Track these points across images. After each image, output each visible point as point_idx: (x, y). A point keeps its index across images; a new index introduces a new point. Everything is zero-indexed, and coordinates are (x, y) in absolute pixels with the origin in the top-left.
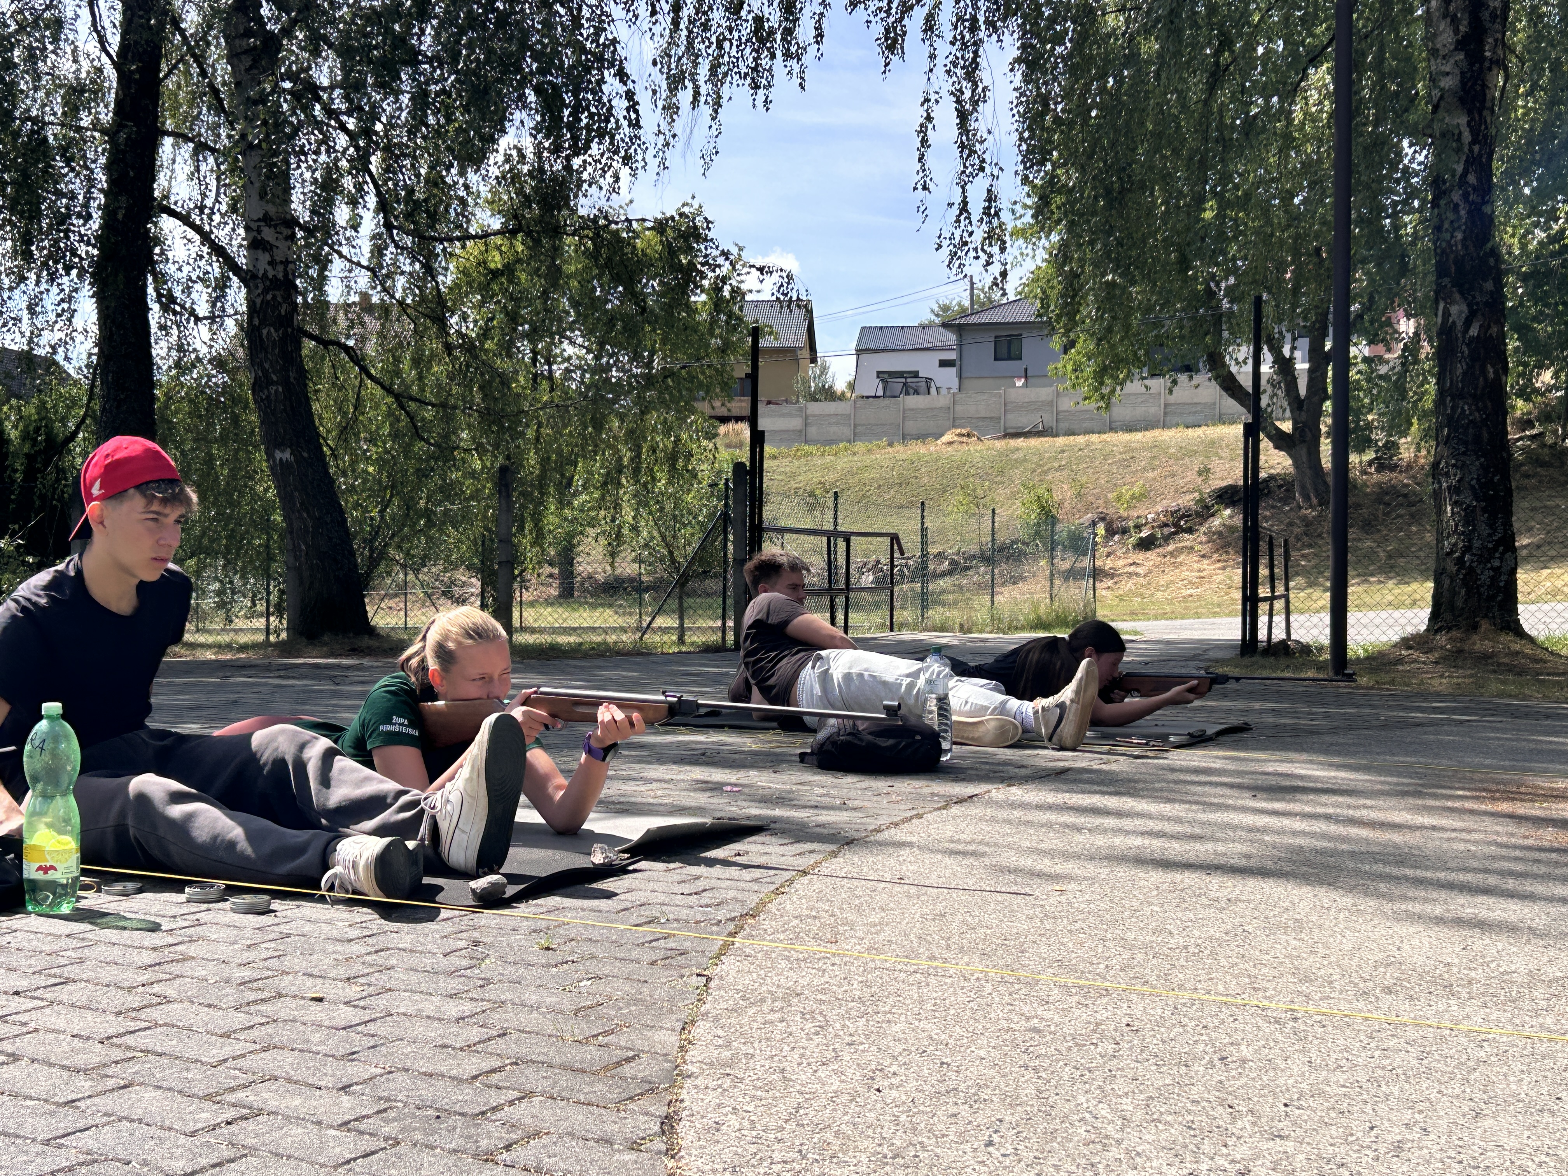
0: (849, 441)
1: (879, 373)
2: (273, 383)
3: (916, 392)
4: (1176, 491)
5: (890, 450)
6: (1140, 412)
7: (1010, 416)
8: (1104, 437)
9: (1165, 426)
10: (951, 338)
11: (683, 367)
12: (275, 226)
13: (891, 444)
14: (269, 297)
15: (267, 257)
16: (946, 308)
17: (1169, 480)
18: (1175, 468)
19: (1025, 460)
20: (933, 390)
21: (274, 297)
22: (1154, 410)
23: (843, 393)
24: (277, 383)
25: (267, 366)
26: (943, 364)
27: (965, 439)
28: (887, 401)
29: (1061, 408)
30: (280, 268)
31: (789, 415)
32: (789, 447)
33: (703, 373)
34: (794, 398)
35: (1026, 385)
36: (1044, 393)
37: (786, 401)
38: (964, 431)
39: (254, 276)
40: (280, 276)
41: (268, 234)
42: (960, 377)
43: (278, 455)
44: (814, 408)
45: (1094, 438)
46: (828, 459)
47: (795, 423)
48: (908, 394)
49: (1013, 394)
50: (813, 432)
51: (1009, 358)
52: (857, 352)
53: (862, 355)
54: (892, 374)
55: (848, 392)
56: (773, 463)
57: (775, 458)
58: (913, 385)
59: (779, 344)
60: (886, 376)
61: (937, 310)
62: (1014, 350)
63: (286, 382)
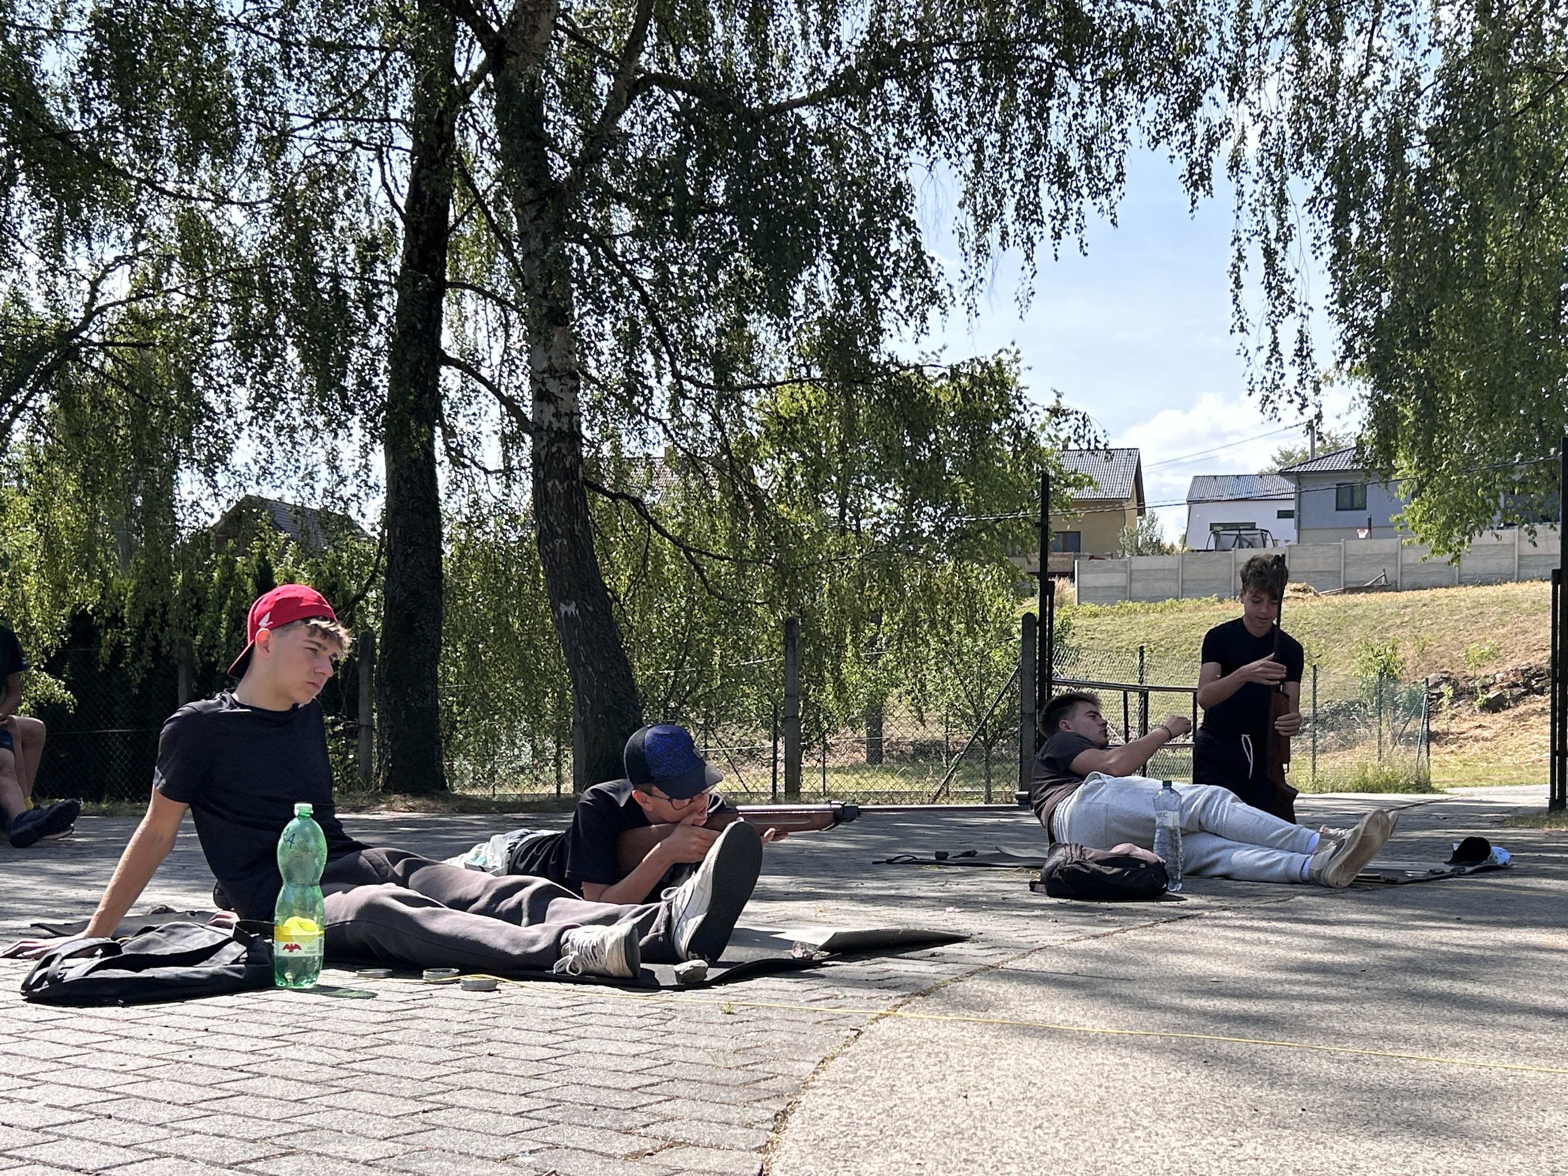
0: (1177, 598)
1: (1212, 525)
2: (558, 536)
3: (1251, 545)
4: (1527, 649)
5: (1219, 606)
6: (1492, 565)
7: (1349, 570)
8: (1452, 591)
9: (1520, 580)
10: (1290, 486)
11: (998, 520)
12: (560, 378)
13: (1221, 600)
14: (554, 449)
15: (552, 409)
16: (1288, 456)
17: (1520, 637)
18: (1527, 624)
19: (1364, 616)
20: (1269, 543)
21: (559, 450)
22: (1507, 563)
23: (1172, 547)
24: (562, 536)
25: (552, 518)
26: (1282, 514)
27: (1300, 594)
28: (1218, 555)
29: (1406, 563)
30: (565, 420)
31: (1113, 570)
32: (1113, 604)
33: (1019, 526)
34: (1120, 552)
35: (1370, 537)
36: (1387, 545)
37: (1112, 556)
38: (1299, 586)
39: (540, 429)
40: (565, 428)
41: (553, 386)
42: (1299, 528)
43: (563, 608)
44: (1140, 563)
45: (1441, 592)
46: (1152, 616)
47: (1119, 579)
48: (1241, 546)
49: (1353, 546)
50: (1138, 587)
51: (1352, 508)
52: (1189, 502)
53: (1194, 506)
54: (1226, 526)
55: (1178, 546)
56: (1094, 621)
57: (1096, 615)
58: (1248, 538)
59: (1100, 495)
60: (1218, 528)
61: (1278, 456)
62: (1358, 498)
63: (571, 535)
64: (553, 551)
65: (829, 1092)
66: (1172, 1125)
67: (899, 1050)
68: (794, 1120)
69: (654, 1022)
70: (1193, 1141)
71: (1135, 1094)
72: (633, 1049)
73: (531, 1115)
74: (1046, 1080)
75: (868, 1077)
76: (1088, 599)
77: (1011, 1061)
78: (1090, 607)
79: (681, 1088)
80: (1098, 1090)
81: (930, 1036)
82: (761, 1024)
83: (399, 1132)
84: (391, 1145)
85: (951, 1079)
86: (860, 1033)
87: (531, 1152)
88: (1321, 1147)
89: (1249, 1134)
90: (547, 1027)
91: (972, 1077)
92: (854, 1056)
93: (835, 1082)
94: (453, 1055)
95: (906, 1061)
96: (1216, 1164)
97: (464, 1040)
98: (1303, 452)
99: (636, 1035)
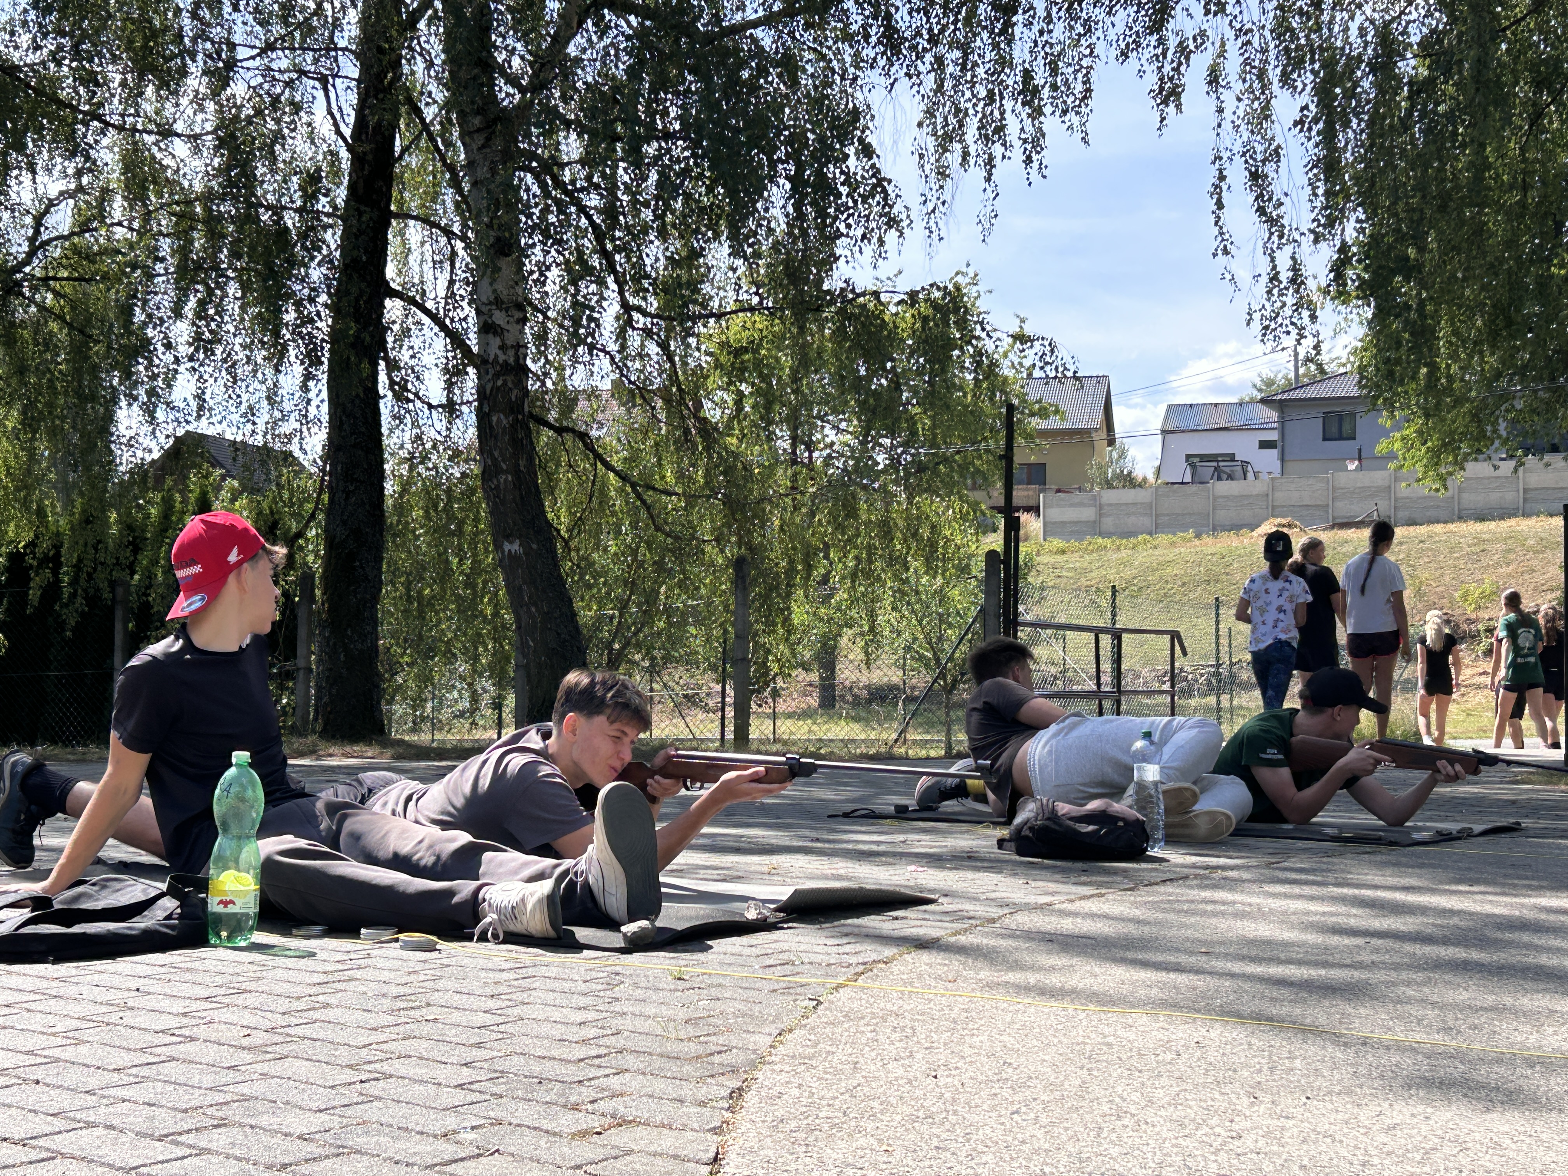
1: (1188, 457)
2: (502, 472)
4: (1535, 589)
5: (1197, 542)
6: (1494, 498)
7: (1337, 504)
8: (1451, 527)
9: (1525, 514)
10: (1274, 415)
11: (958, 452)
12: (508, 310)
14: (500, 383)
15: (498, 341)
16: (1269, 383)
17: (1526, 576)
18: (1534, 563)
21: (505, 383)
22: (1511, 497)
24: (506, 472)
25: (496, 454)
26: (1265, 445)
28: (1194, 488)
29: (1400, 495)
30: (511, 353)
32: (1080, 540)
33: (980, 457)
38: (1282, 520)
39: (486, 363)
40: (511, 361)
41: (499, 318)
44: (1110, 496)
45: (1438, 528)
46: (1124, 553)
47: (1088, 514)
48: (1219, 479)
50: (1108, 523)
51: (1341, 438)
52: (1164, 432)
53: (1170, 437)
54: (1204, 458)
55: (1151, 478)
56: (1060, 558)
57: (1063, 552)
58: (1227, 470)
59: (1067, 425)
60: (1196, 460)
61: (1259, 384)
62: (1346, 428)
63: (517, 473)
64: (497, 487)
65: (787, 1068)
66: (1163, 1113)
67: (862, 1022)
68: (751, 1099)
69: (600, 987)
70: (1187, 1132)
71: (1121, 1077)
72: (579, 1017)
73: (473, 1087)
74: (1023, 1059)
75: (828, 1053)
76: (1055, 534)
77: (984, 1038)
78: (1057, 543)
79: (630, 1061)
80: (1080, 1072)
81: (895, 1008)
82: (714, 992)
83: (336, 1103)
84: (327, 1117)
85: (919, 1056)
86: (819, 1003)
87: (473, 1128)
88: (1329, 1140)
89: (1249, 1124)
90: (489, 991)
91: (942, 1056)
92: (813, 1029)
93: (793, 1057)
94: (391, 1019)
95: (869, 1035)
96: (1213, 1158)
97: (403, 1005)
98: (1286, 378)
99: (583, 1001)
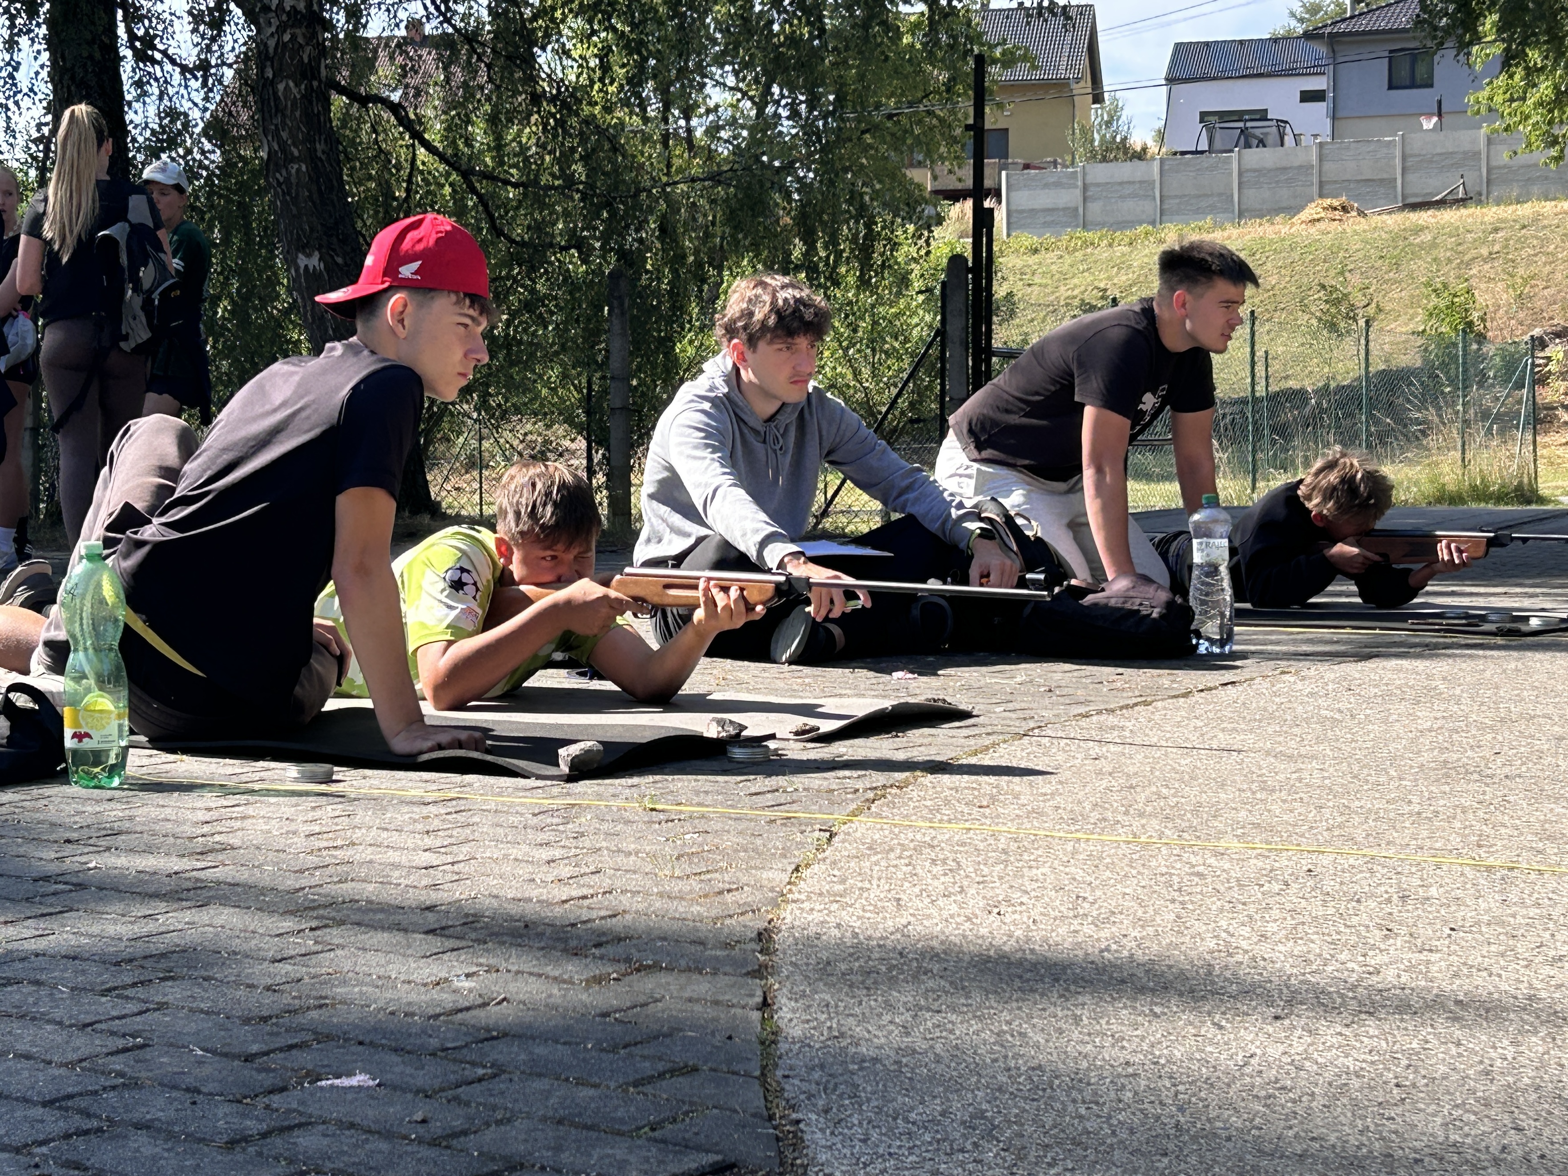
0: (1153, 223)
1: (1204, 116)
3: (1262, 143)
7: (1410, 177)
10: (1321, 54)
13: (1217, 224)
16: (1313, 9)
20: (1289, 140)
23: (1144, 149)
24: (298, 160)
25: (284, 135)
26: (1308, 97)
27: (1337, 214)
28: (1213, 159)
29: (1494, 163)
31: (1058, 185)
32: (1058, 235)
34: (1068, 158)
35: (1439, 127)
36: (1468, 138)
37: (1055, 164)
38: (1336, 203)
42: (1333, 118)
43: (302, 261)
44: (1100, 172)
46: (1119, 250)
47: (1070, 197)
48: (1248, 146)
49: (1416, 142)
50: (1095, 209)
51: (1413, 85)
52: (1170, 81)
53: (1177, 88)
54: (1224, 116)
55: (1153, 148)
57: (1035, 251)
58: (1257, 132)
59: (1040, 75)
60: (1213, 119)
61: (1299, 11)
62: (1421, 70)
63: (311, 157)
64: (287, 179)
76: (1023, 227)
78: (1026, 239)
98: (1337, 2)
